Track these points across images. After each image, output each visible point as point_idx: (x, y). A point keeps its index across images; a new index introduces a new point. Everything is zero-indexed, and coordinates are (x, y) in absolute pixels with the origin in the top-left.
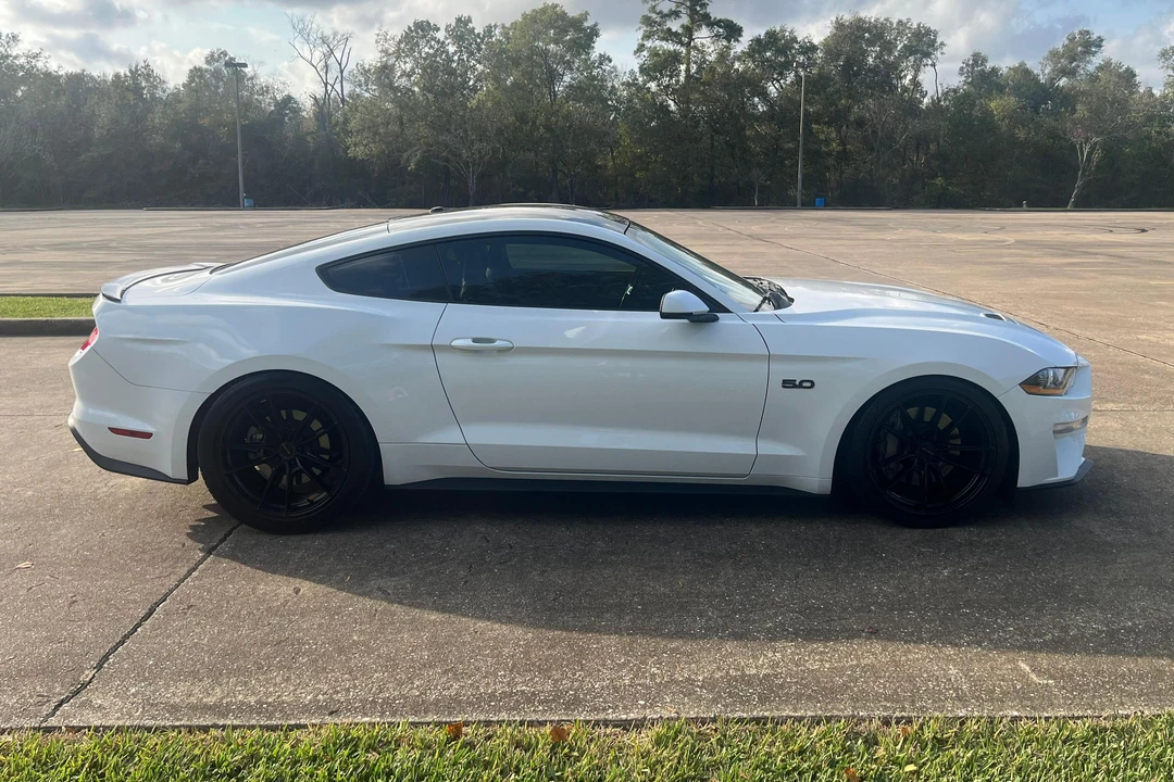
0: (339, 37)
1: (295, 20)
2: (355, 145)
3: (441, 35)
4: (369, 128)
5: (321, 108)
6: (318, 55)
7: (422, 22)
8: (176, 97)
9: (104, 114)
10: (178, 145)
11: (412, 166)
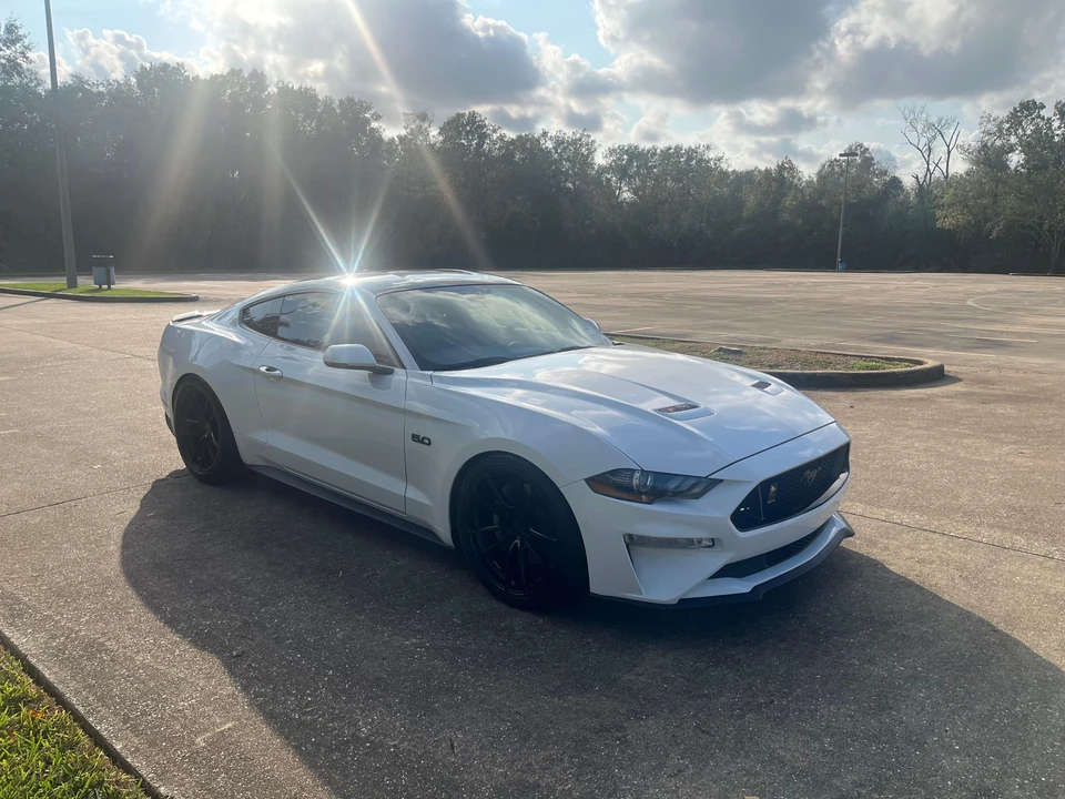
0: (943, 123)
1: (907, 112)
2: (946, 217)
3: (1046, 113)
4: (960, 202)
5: (921, 186)
6: (924, 141)
7: (1028, 102)
8: (810, 183)
9: (751, 200)
10: (800, 221)
11: (994, 234)
